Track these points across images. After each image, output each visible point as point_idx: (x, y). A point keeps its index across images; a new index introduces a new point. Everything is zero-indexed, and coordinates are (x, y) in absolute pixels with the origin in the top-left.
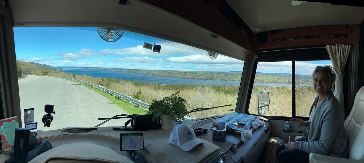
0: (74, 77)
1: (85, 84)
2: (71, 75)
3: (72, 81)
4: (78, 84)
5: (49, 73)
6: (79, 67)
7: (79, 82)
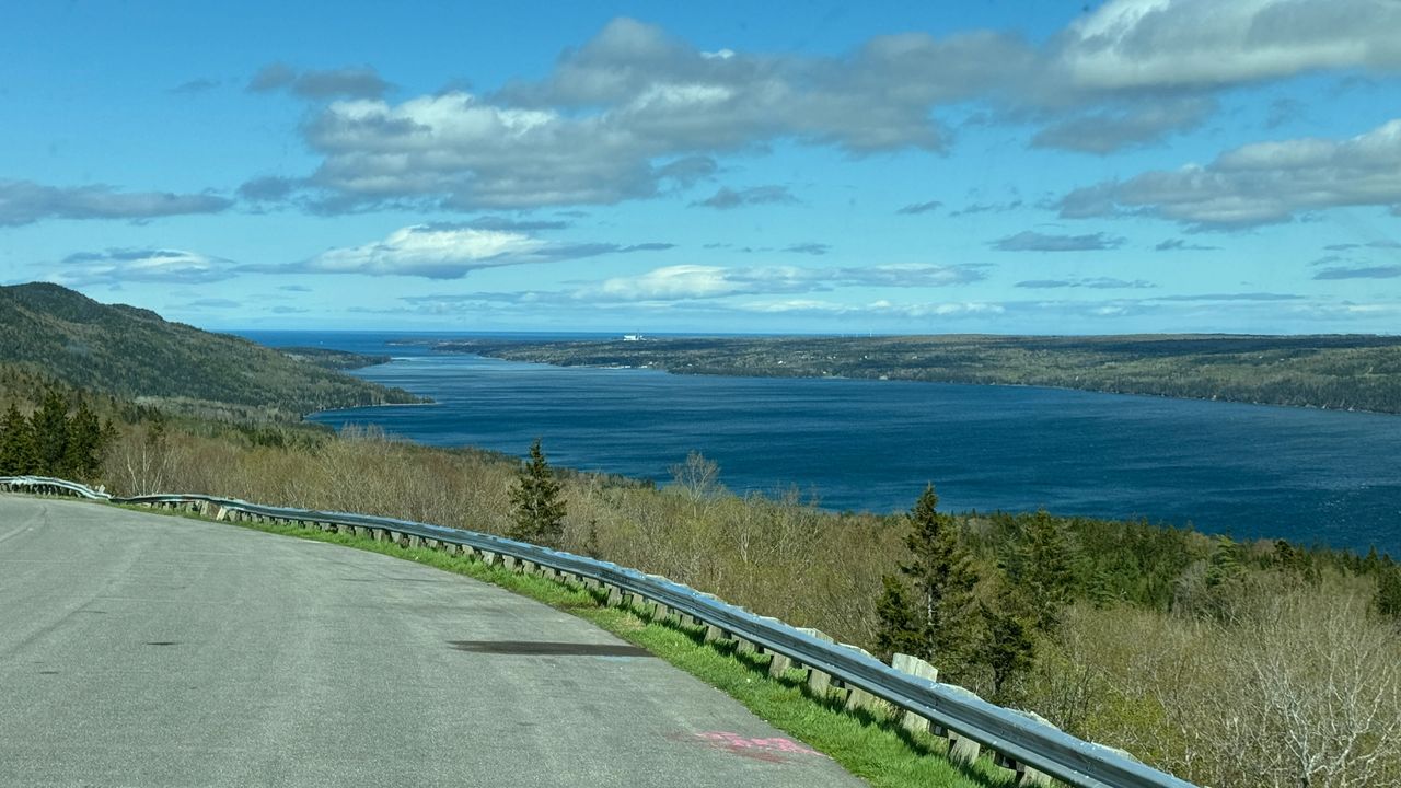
0: (542, 520)
1: (698, 637)
2: (490, 474)
3: (512, 587)
4: (592, 634)
5: (127, 451)
6: (617, 342)
7: (616, 598)
